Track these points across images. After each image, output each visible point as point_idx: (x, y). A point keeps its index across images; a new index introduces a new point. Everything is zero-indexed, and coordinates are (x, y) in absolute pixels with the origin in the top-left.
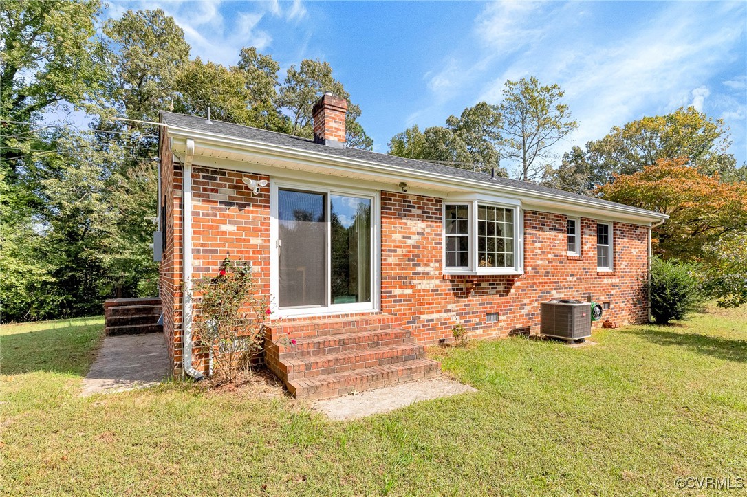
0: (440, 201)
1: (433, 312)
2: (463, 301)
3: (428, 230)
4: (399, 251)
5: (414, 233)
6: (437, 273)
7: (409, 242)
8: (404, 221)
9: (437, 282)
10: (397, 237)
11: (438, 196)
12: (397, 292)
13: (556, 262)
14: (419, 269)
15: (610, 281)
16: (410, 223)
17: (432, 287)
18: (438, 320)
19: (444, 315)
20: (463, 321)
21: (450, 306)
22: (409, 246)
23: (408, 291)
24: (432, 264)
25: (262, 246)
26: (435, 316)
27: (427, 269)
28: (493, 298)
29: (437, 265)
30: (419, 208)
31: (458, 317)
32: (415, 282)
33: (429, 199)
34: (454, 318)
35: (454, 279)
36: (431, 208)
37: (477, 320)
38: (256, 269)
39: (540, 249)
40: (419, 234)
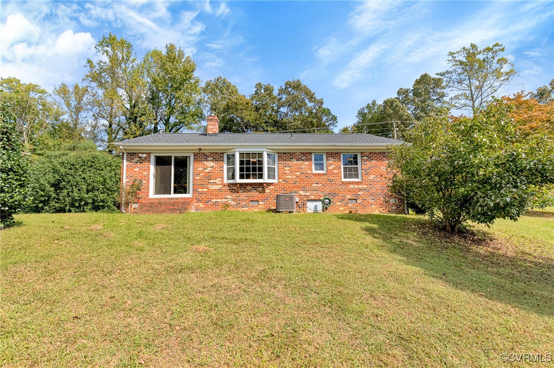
0: (223, 153)
1: (218, 199)
2: (235, 195)
3: (216, 165)
4: (201, 174)
5: (209, 167)
6: (221, 183)
7: (206, 171)
8: (204, 162)
9: (221, 186)
10: (201, 169)
11: (221, 152)
12: (200, 190)
13: (303, 176)
14: (211, 181)
15: (357, 186)
16: (206, 163)
17: (218, 188)
18: (220, 202)
19: (225, 200)
20: (235, 203)
21: (227, 197)
22: (206, 172)
23: (205, 190)
24: (218, 179)
25: (147, 175)
26: (219, 200)
27: (215, 181)
28: (255, 194)
29: (221, 179)
30: (211, 157)
31: (233, 201)
32: (209, 186)
33: (216, 153)
34: (230, 202)
35: (229, 185)
36: (217, 157)
37: (244, 203)
38: (144, 182)
39: (288, 170)
40: (211, 167)
